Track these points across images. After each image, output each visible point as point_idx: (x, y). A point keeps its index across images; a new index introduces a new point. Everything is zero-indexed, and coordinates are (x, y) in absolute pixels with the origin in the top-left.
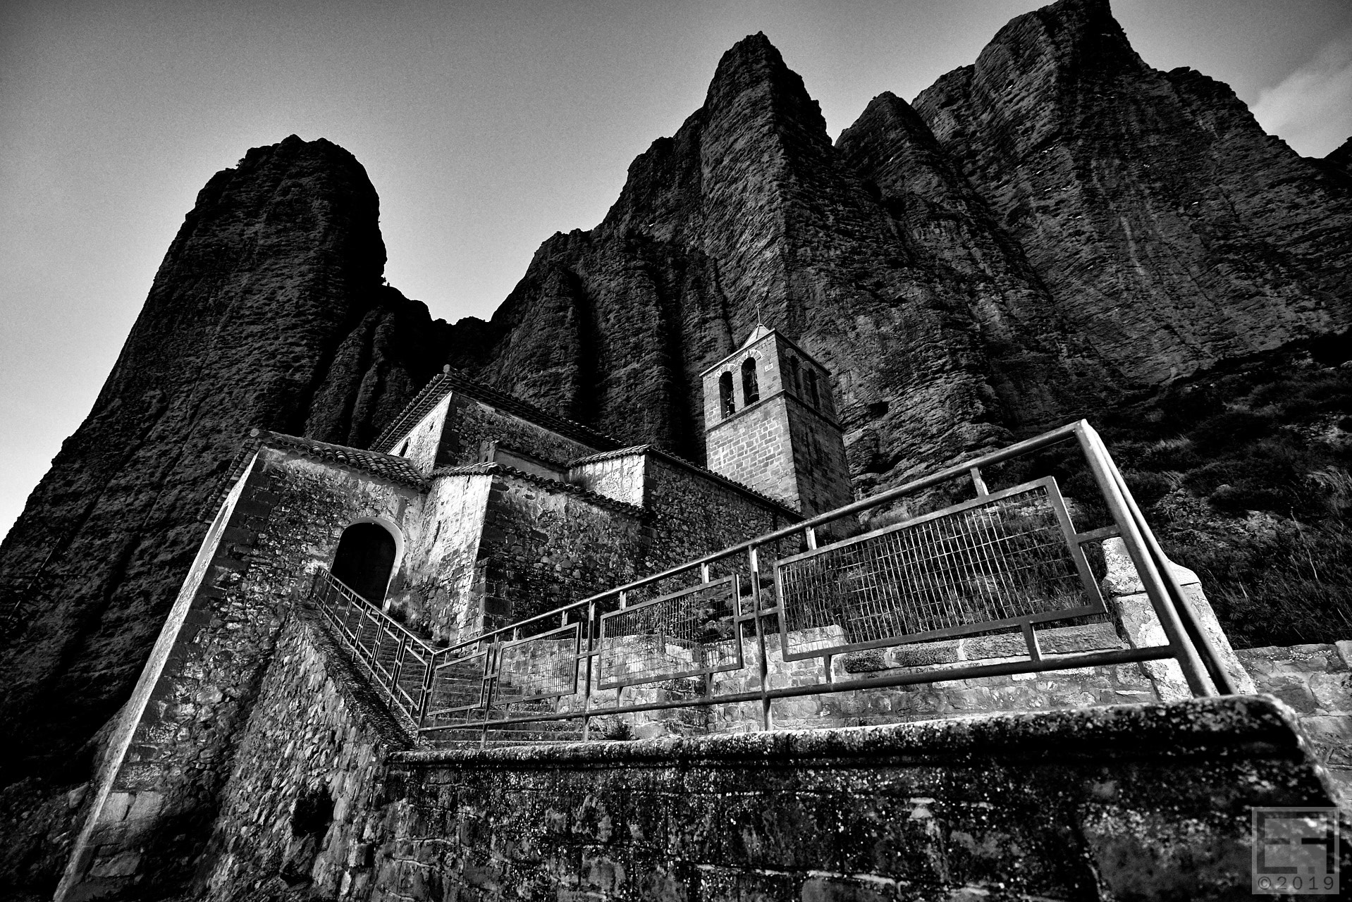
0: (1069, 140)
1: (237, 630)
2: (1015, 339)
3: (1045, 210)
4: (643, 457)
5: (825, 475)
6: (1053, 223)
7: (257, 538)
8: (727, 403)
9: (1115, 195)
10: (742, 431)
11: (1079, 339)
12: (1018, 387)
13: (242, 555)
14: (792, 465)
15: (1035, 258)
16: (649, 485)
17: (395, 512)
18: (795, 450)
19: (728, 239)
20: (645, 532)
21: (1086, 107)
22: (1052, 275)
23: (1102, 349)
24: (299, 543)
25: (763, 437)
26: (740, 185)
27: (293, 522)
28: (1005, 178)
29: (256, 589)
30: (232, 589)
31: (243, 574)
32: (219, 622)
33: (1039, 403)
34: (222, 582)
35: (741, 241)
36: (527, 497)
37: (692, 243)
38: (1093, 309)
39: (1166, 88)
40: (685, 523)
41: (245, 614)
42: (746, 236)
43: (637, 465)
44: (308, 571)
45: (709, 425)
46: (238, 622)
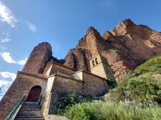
0: (129, 33)
1: (6, 109)
2: (127, 56)
3: (128, 41)
4: (82, 72)
5: (110, 73)
6: (129, 42)
7: (15, 90)
8: (93, 64)
9: (136, 38)
10: (96, 68)
11: (136, 55)
12: (129, 61)
13: (11, 93)
14: (105, 72)
15: (128, 46)
16: (83, 77)
17: (41, 84)
18: (105, 70)
19: (90, 47)
20: (83, 85)
21: (130, 30)
22: (130, 48)
23: (139, 56)
24: (22, 90)
25: (99, 69)
26: (91, 42)
27: (22, 87)
28: (122, 38)
29: (12, 100)
30: (7, 101)
31: (10, 97)
32: (3, 108)
33: (132, 63)
34: (5, 99)
36: (61, 80)
37: (86, 48)
38: (136, 51)
39: (139, 27)
40: (90, 82)
41: (9, 105)
42: (92, 47)
43: (81, 73)
44: (23, 96)
45: (91, 68)
46: (7, 107)
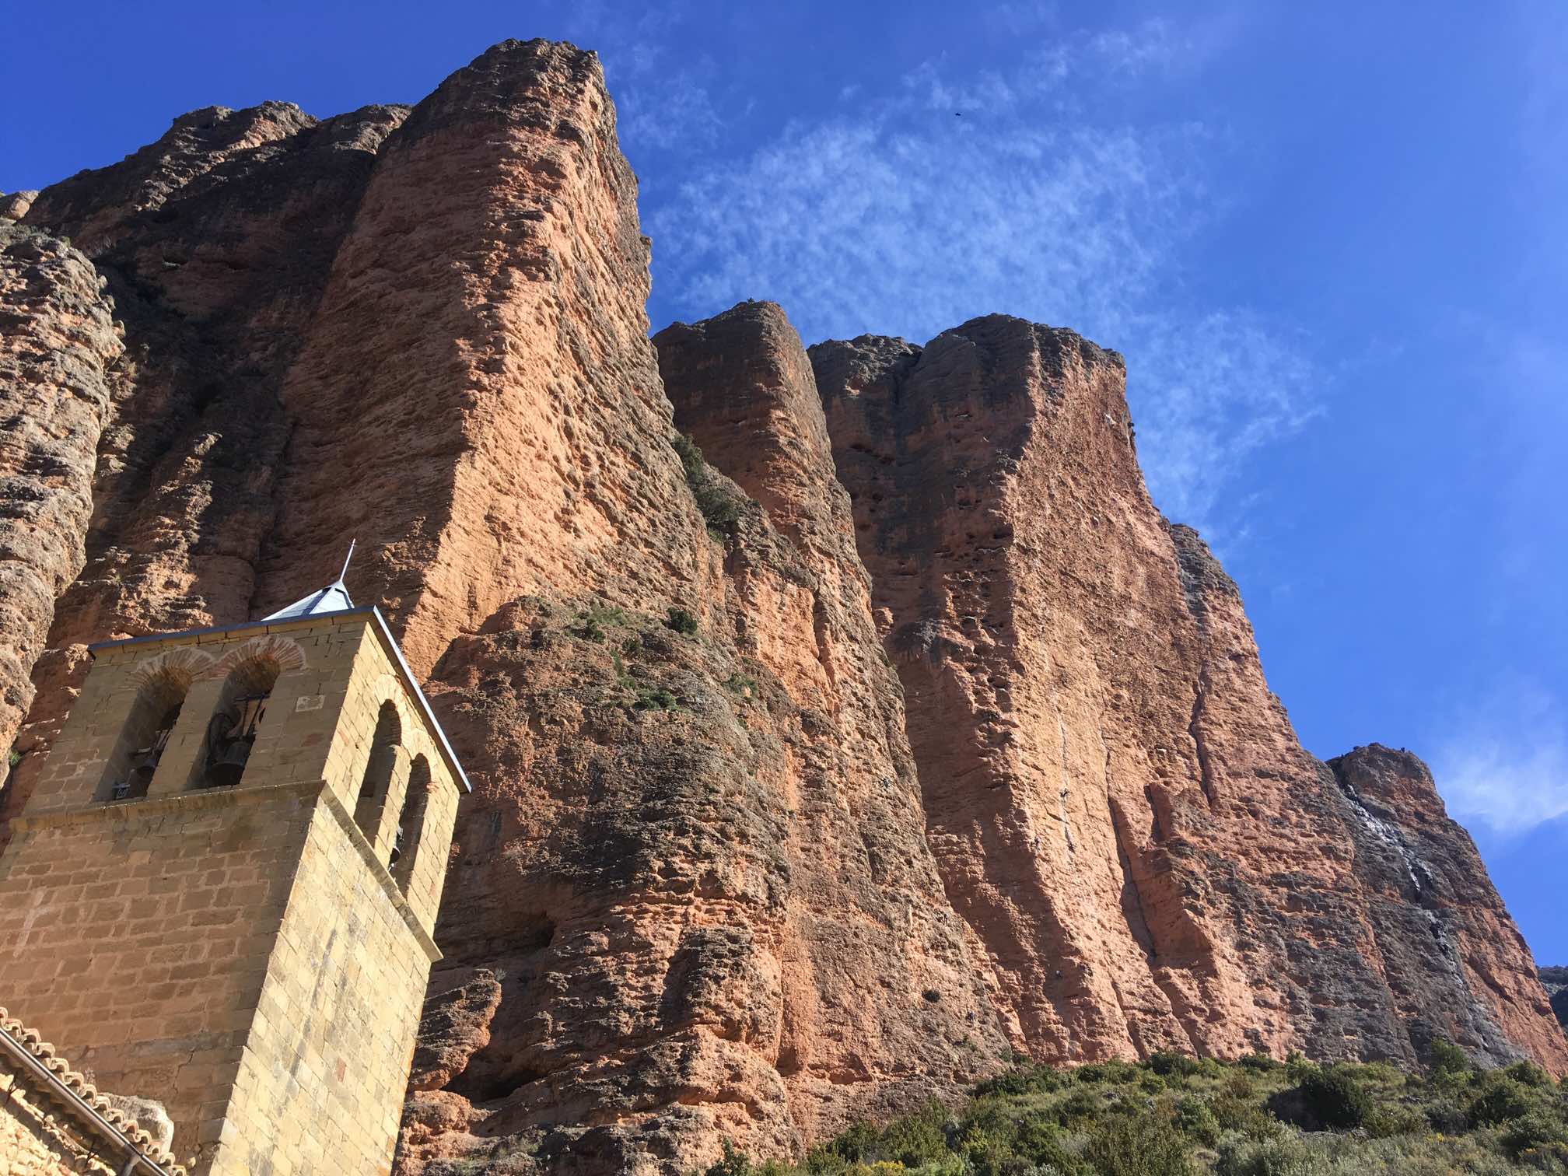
8: (136, 759)
10: (139, 859)
19: (349, 392)
35: (378, 411)
37: (255, 356)
42: (395, 408)
